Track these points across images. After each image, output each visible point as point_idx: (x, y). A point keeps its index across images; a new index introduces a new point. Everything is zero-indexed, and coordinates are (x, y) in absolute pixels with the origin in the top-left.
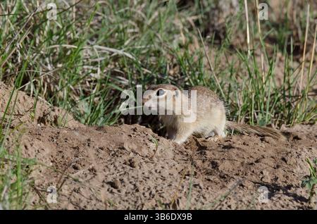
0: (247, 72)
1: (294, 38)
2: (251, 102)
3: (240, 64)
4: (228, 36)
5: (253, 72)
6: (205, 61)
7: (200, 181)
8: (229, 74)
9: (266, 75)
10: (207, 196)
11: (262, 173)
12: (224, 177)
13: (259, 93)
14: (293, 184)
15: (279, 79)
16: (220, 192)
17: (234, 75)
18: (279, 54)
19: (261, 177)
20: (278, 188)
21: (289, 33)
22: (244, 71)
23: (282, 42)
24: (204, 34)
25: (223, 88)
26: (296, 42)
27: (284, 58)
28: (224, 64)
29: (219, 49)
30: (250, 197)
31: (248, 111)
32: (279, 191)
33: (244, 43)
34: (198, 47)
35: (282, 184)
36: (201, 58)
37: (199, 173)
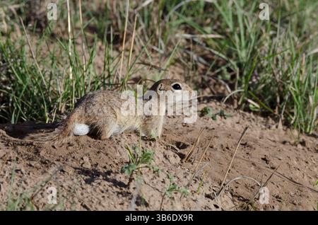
0: (68, 61)
1: (114, 27)
2: (72, 90)
3: (61, 52)
4: (50, 25)
5: (73, 60)
6: (26, 48)
7: (22, 166)
8: (51, 62)
9: (87, 63)
10: (28, 181)
11: (82, 159)
12: (45, 163)
13: (80, 81)
14: (113, 170)
15: (99, 68)
16: (42, 177)
17: (55, 62)
18: (100, 43)
19: (81, 163)
20: (98, 174)
21: (108, 22)
22: (65, 59)
23: (102, 31)
24: (26, 23)
25: (44, 75)
26: (116, 31)
27: (104, 47)
28: (45, 51)
29: (40, 37)
30: (71, 183)
31: (69, 99)
32: (99, 176)
33: (65, 32)
34: (19, 35)
35: (101, 170)
36: (22, 46)
37: (21, 159)
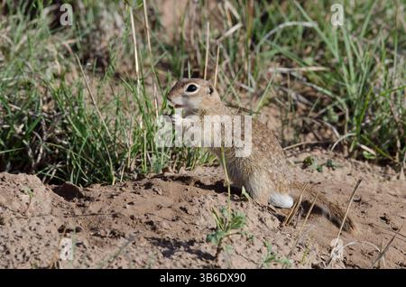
0: (137, 105)
1: (191, 62)
2: (143, 142)
3: (127, 96)
4: (113, 63)
5: (144, 105)
6: (85, 93)
7: (84, 238)
8: (115, 108)
9: (160, 108)
10: (92, 256)
13: (152, 130)
14: (197, 238)
16: (109, 251)
17: (121, 109)
20: (178, 244)
21: (185, 57)
22: (133, 104)
23: (178, 68)
24: (84, 62)
25: (108, 125)
26: (195, 67)
28: (108, 96)
29: (102, 79)
30: (145, 257)
31: (139, 153)
32: (179, 247)
33: (132, 71)
34: (76, 76)
35: (182, 240)
36: (81, 90)
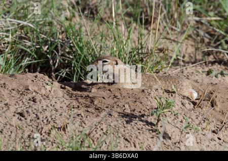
0: (113, 37)
1: (145, 13)
3: (108, 31)
4: (100, 12)
5: (117, 36)
6: (83, 29)
7: (81, 111)
8: (101, 38)
9: (126, 39)
10: (86, 122)
11: (124, 106)
12: (98, 109)
13: (121, 51)
14: (146, 114)
15: (135, 42)
16: (96, 119)
17: (104, 38)
18: (134, 25)
19: (123, 109)
21: (141, 10)
22: (110, 36)
23: (136, 16)
24: (83, 11)
25: (96, 48)
26: (146, 16)
27: (138, 27)
28: (96, 31)
29: (93, 21)
30: (116, 123)
32: (136, 118)
33: (111, 17)
34: (78, 19)
35: (138, 114)
36: (81, 27)
37: (81, 106)
